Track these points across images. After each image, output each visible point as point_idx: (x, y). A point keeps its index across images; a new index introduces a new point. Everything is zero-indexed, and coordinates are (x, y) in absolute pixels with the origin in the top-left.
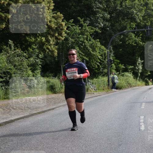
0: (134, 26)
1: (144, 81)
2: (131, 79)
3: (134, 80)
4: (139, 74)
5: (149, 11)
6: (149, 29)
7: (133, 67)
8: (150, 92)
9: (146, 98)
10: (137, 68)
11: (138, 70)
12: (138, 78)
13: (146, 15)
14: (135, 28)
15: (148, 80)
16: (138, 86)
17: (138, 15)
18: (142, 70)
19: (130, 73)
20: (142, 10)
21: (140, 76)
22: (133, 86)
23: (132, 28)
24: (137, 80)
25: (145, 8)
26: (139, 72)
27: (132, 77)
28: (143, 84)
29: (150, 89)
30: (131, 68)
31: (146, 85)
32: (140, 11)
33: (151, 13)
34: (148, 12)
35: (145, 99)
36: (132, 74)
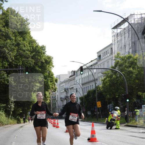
0: (6, 65)
1: (16, 120)
2: (3, 117)
3: (6, 118)
4: (11, 113)
5: (21, 51)
6: (20, 69)
7: (5, 105)
8: (21, 130)
9: (17, 136)
10: (9, 107)
11: (11, 108)
12: (10, 117)
13: (18, 54)
14: (7, 68)
15: (19, 118)
16: (10, 124)
17: (10, 54)
18: (14, 108)
19: (2, 112)
20: (14, 49)
21: (12, 115)
22: (5, 124)
23: (5, 67)
24: (9, 119)
25: (17, 48)
26: (11, 110)
27: (4, 115)
28: (15, 122)
29: (22, 127)
30: (3, 107)
31: (18, 123)
32: (12, 50)
33: (23, 54)
34: (19, 52)
35: (15, 138)
36: (4, 112)
